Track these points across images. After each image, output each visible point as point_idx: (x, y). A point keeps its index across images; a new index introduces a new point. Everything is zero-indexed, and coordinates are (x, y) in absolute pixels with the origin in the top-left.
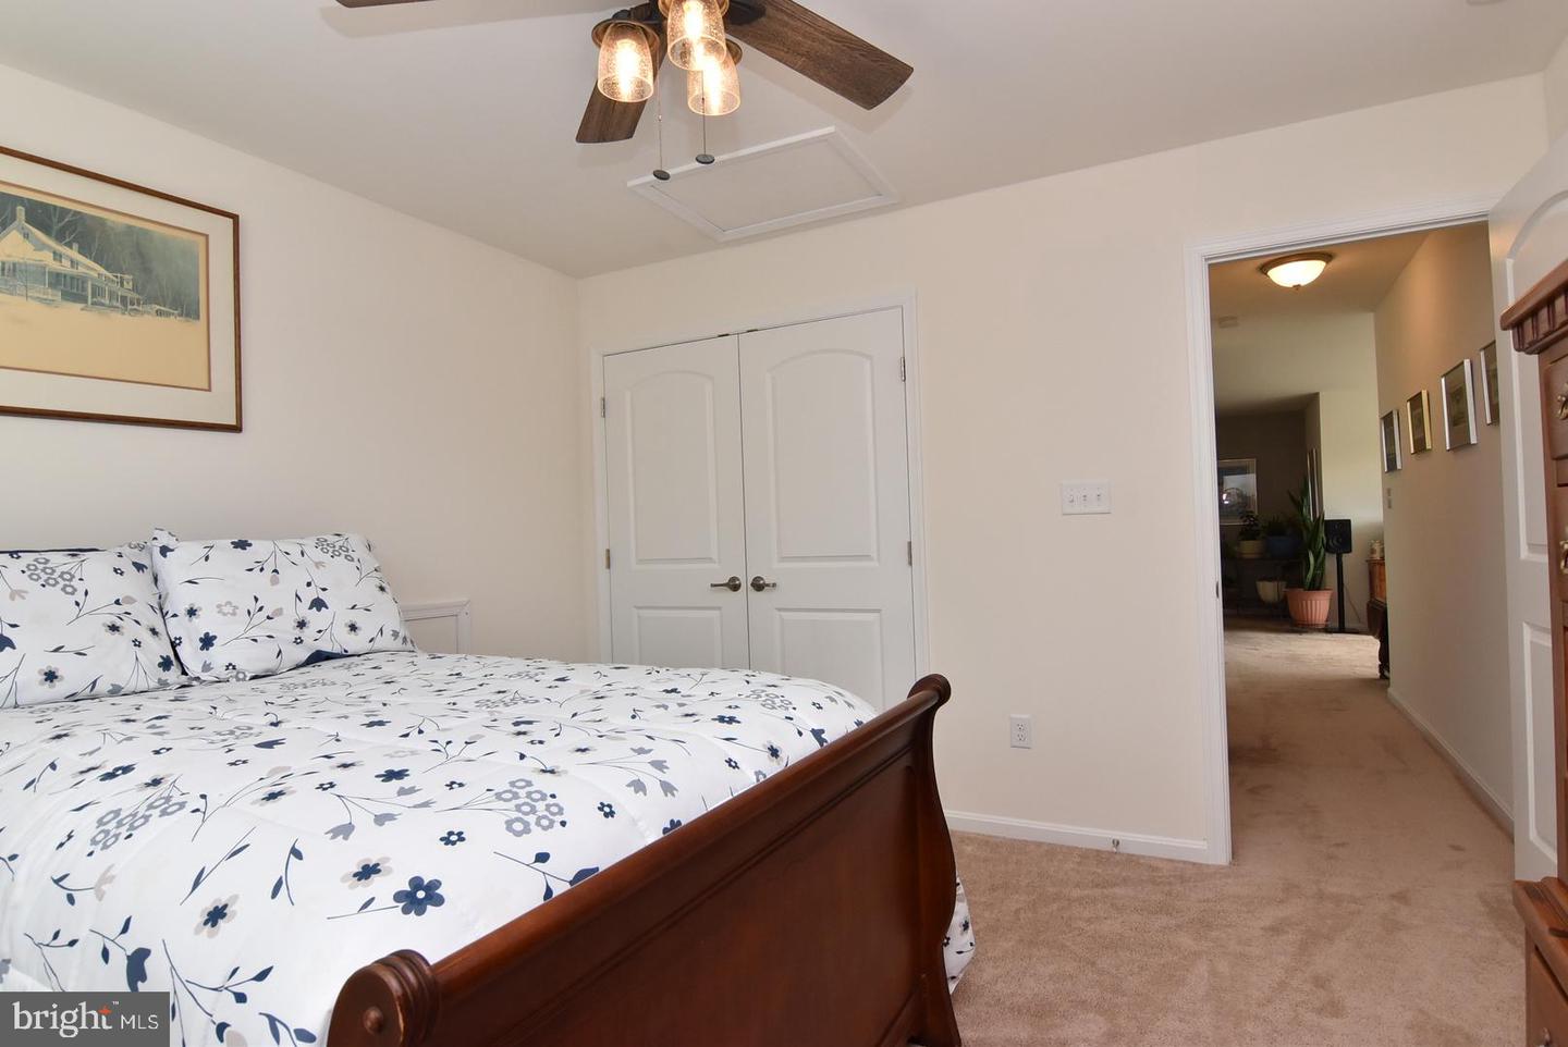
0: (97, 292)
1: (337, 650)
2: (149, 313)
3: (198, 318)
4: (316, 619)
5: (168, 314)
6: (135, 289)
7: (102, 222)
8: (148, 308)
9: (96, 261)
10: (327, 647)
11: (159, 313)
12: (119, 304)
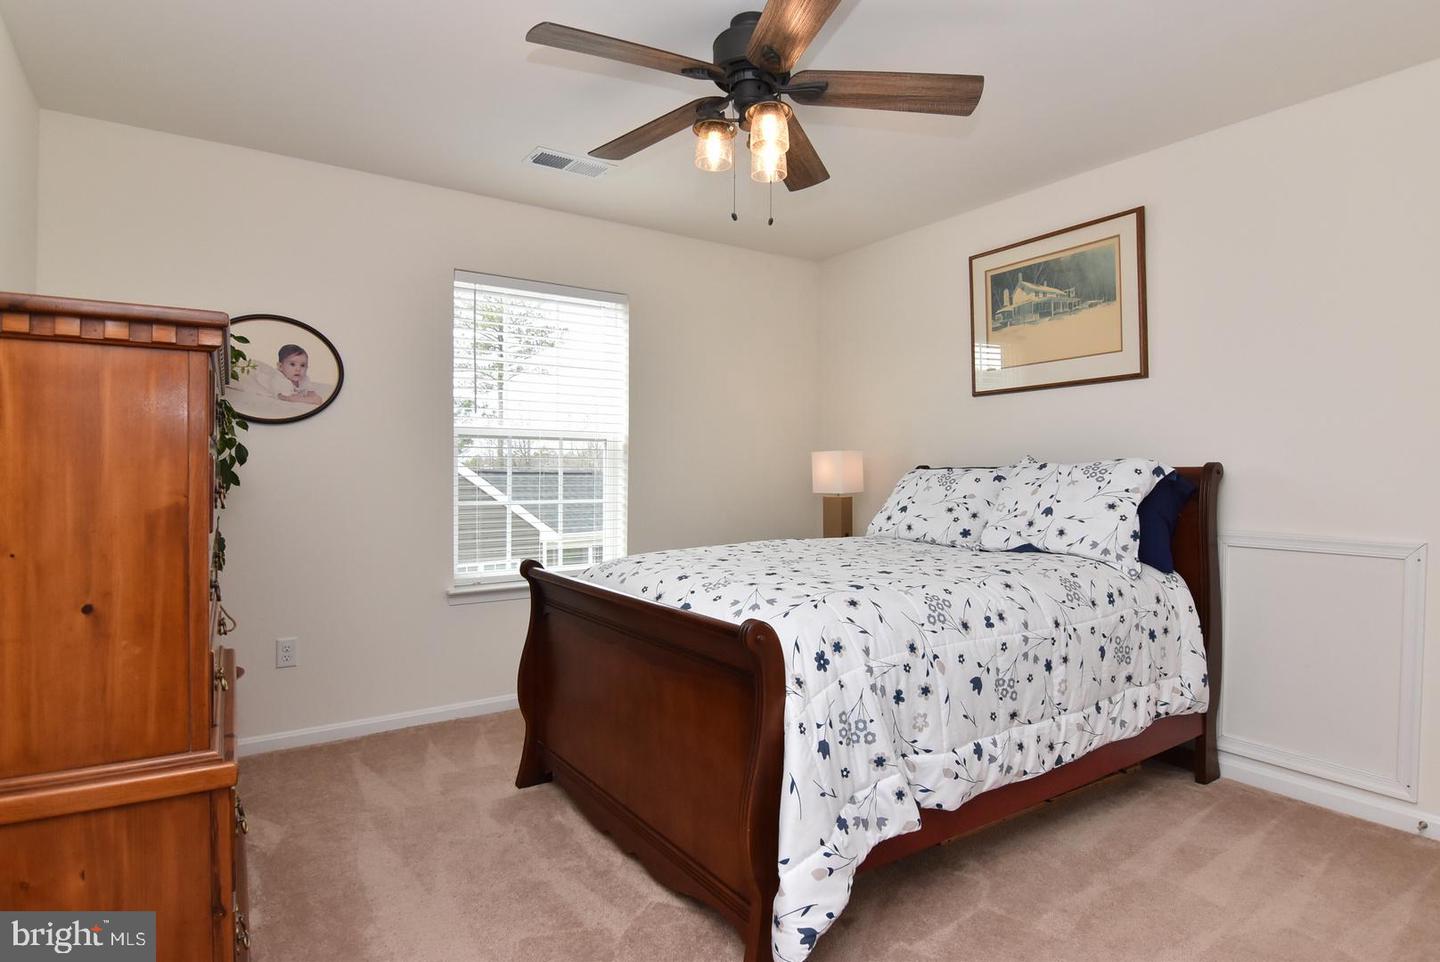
0: (1057, 306)
1: (1040, 546)
2: (1083, 308)
3: (1115, 299)
4: (1041, 521)
5: (1096, 305)
6: (1077, 295)
7: (1057, 261)
8: (1084, 305)
9: (1056, 288)
10: (1035, 543)
11: (1091, 306)
12: (1068, 310)
